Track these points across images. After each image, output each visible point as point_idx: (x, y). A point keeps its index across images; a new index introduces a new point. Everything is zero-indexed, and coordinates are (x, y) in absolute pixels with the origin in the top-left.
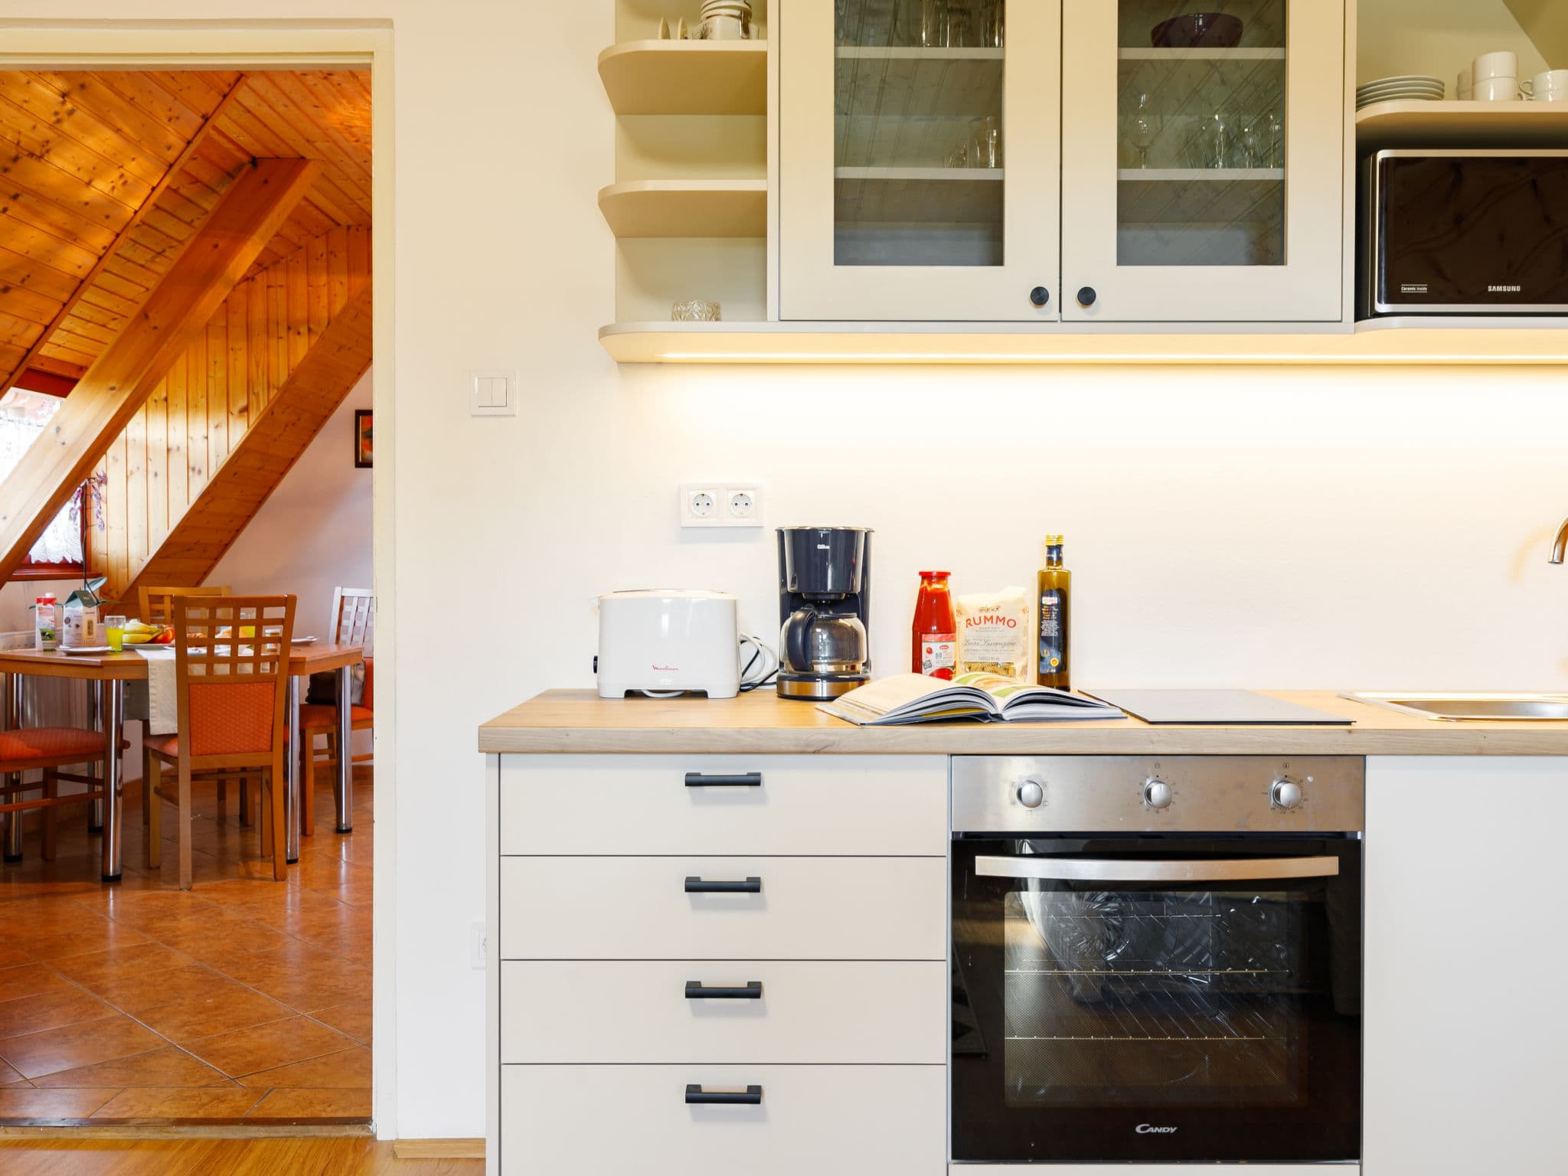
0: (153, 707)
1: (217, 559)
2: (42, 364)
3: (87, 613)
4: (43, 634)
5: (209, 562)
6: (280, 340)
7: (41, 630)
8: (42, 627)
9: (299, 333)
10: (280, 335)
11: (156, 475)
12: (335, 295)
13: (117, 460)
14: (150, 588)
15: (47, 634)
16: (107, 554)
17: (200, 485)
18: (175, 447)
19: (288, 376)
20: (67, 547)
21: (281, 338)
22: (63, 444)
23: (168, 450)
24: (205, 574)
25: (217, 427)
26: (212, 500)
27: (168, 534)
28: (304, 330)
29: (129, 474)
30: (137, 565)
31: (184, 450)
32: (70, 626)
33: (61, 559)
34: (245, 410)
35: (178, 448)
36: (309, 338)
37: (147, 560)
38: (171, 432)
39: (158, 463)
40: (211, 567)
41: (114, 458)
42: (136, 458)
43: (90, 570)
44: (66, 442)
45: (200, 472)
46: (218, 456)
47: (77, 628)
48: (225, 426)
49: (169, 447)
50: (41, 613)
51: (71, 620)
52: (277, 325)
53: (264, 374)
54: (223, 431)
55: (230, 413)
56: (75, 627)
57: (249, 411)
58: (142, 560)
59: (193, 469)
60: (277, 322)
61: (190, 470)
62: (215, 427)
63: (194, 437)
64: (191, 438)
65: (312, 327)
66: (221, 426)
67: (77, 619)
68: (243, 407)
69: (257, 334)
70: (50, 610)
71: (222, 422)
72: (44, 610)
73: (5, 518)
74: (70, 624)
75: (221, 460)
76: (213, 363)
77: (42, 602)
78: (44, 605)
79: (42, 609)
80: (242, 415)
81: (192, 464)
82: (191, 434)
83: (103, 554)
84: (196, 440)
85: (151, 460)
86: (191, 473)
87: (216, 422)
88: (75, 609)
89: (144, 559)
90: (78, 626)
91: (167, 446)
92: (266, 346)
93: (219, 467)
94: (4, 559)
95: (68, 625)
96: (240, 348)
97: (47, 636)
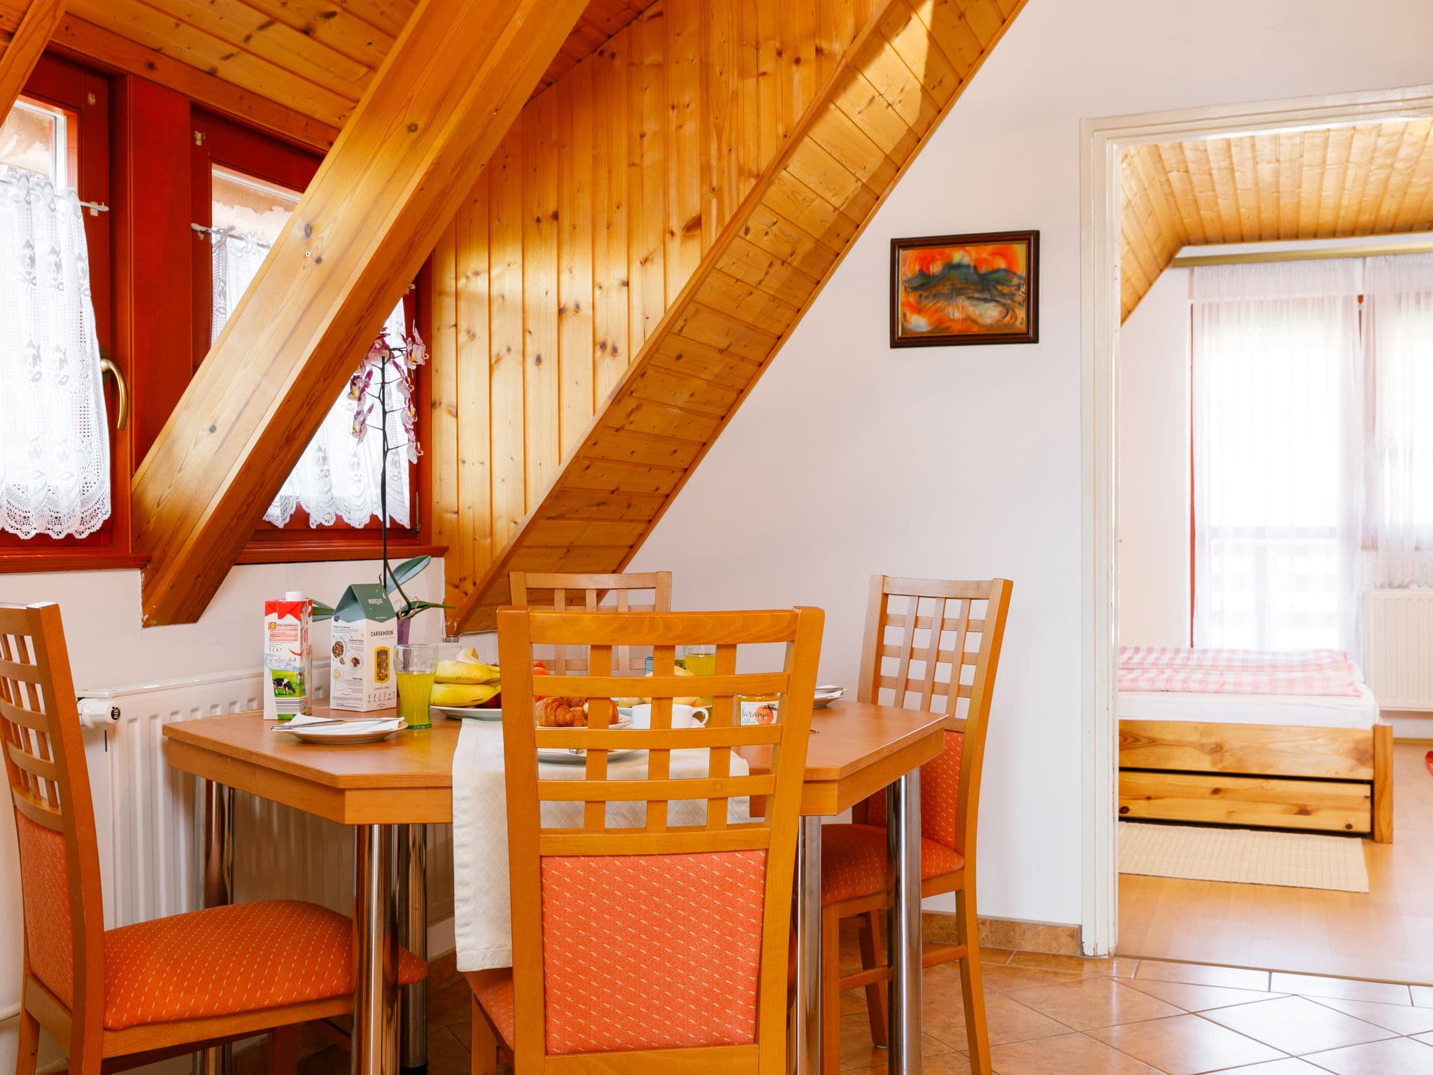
0: (465, 900)
1: (651, 522)
3: (376, 634)
4: (278, 682)
5: (640, 527)
6: (761, 78)
7: (273, 672)
8: (275, 666)
9: (798, 61)
10: (762, 70)
11: (539, 360)
13: (474, 336)
14: (529, 575)
15: (286, 681)
16: (457, 513)
17: (613, 374)
18: (571, 306)
19: (777, 150)
21: (764, 74)
22: (319, 261)
23: (561, 311)
24: (633, 548)
25: (645, 261)
26: (639, 407)
27: (558, 471)
28: (808, 53)
29: (493, 361)
30: (506, 534)
31: (586, 310)
32: (342, 662)
33: (367, 521)
34: (694, 225)
35: (577, 307)
36: (819, 71)
37: (524, 521)
38: (565, 277)
39: (542, 340)
40: (642, 536)
41: (468, 332)
42: (507, 331)
44: (324, 257)
45: (615, 350)
46: (647, 318)
47: (355, 665)
48: (659, 260)
49: (562, 306)
50: (273, 636)
51: (344, 649)
52: (757, 49)
53: (730, 150)
54: (656, 269)
55: (669, 233)
56: (352, 664)
57: (703, 226)
58: (516, 523)
59: (603, 346)
60: (757, 43)
61: (598, 348)
62: (641, 263)
63: (605, 285)
64: (600, 287)
65: (824, 45)
66: (652, 260)
67: (354, 646)
68: (693, 219)
69: (718, 73)
70: (291, 628)
71: (655, 250)
72: (280, 628)
73: (213, 429)
74: (342, 656)
75: (652, 326)
76: (639, 138)
77: (276, 611)
78: (281, 617)
79: (275, 627)
80: (691, 233)
81: (601, 336)
82: (599, 279)
83: (452, 512)
84: (608, 290)
85: (530, 333)
86: (599, 353)
87: (644, 254)
88: (351, 625)
89: (519, 521)
90: (356, 662)
91: (559, 305)
92: (735, 94)
93: (649, 339)
94: (211, 517)
95: (339, 659)
96: (687, 103)
97: (285, 686)
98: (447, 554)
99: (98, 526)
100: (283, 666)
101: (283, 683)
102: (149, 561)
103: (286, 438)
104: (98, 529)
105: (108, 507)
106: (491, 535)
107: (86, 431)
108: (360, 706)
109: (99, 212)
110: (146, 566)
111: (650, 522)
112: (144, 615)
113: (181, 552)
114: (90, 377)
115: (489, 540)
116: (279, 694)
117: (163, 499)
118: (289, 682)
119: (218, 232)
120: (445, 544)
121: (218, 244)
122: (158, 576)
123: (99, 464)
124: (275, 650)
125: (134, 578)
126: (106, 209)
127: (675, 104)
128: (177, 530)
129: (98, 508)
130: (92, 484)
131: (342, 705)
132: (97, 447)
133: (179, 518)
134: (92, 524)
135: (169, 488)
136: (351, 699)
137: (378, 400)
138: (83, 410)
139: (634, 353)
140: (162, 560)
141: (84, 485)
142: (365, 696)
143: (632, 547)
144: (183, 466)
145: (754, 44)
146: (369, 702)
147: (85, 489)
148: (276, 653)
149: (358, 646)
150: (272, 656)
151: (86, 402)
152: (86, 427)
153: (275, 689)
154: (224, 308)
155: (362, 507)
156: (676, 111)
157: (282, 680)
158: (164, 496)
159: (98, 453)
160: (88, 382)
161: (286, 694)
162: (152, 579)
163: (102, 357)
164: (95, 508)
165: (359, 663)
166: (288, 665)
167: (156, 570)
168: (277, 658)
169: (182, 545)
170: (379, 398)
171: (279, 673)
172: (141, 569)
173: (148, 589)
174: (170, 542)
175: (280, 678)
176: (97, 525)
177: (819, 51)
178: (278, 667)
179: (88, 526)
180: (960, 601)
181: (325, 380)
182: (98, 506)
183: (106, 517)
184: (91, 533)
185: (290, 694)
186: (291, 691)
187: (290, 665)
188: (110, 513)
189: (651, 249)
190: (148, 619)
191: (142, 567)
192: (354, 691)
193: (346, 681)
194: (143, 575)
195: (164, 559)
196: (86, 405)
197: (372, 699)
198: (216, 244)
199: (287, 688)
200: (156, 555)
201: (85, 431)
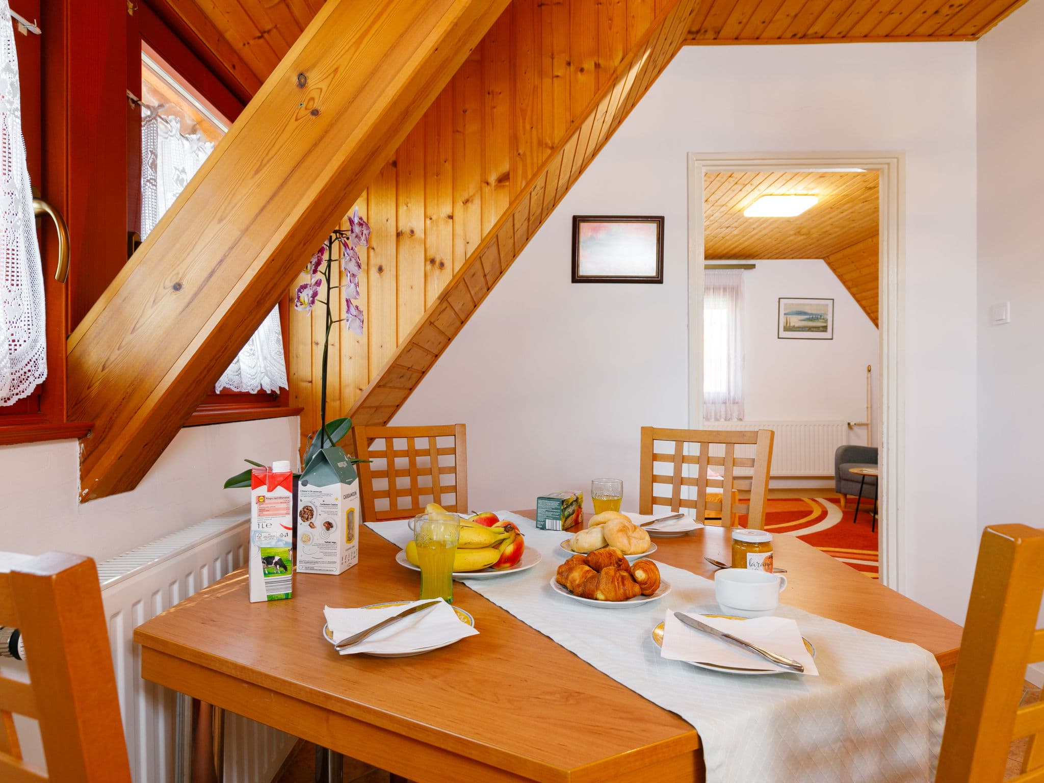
2: (234, 67)
3: (346, 497)
6: (555, 79)
7: (262, 549)
8: (265, 544)
9: (582, 70)
10: (556, 73)
11: (380, 269)
12: (633, 16)
15: (277, 559)
16: (311, 382)
17: (440, 282)
18: (407, 231)
19: (566, 131)
20: (265, 367)
21: (558, 76)
22: (315, 112)
23: (399, 235)
25: (466, 202)
27: (396, 352)
28: (589, 65)
30: (353, 398)
31: (419, 235)
32: (312, 526)
33: (259, 388)
34: (504, 179)
35: (412, 232)
36: (597, 79)
37: (367, 389)
38: (402, 209)
39: (384, 255)
43: (287, 405)
45: (442, 265)
46: (468, 243)
47: (328, 529)
48: (477, 202)
49: (400, 230)
50: (261, 511)
51: (315, 513)
52: (553, 58)
53: (532, 128)
54: (475, 207)
55: (485, 183)
56: (324, 528)
57: (511, 179)
58: (361, 390)
59: (433, 261)
60: (552, 55)
61: (428, 263)
62: (463, 203)
63: (434, 218)
64: (431, 219)
65: (601, 62)
66: (472, 202)
67: (327, 510)
68: (505, 173)
69: (524, 72)
70: (282, 500)
71: (474, 195)
72: (270, 501)
73: (177, 287)
74: (312, 520)
75: (471, 249)
76: (462, 113)
77: (265, 484)
78: (270, 490)
79: (264, 501)
80: (502, 184)
81: (431, 254)
82: (429, 213)
83: (306, 381)
84: (437, 221)
85: (373, 249)
86: (429, 267)
87: (466, 196)
88: (323, 489)
89: (364, 388)
90: (329, 526)
91: (397, 230)
92: (535, 88)
93: (469, 258)
94: (174, 381)
95: (308, 523)
96: (500, 91)
97: (276, 564)
98: (302, 413)
99: (30, 391)
100: (273, 543)
101: (274, 561)
102: (90, 430)
103: (258, 302)
104: (30, 394)
105: (43, 368)
106: (340, 399)
107: (15, 278)
108: (334, 569)
109: (29, 31)
110: (86, 435)
111: (411, 389)
112: (83, 489)
113: (134, 418)
114: (20, 215)
115: (338, 402)
116: (269, 573)
117: (109, 362)
118: (280, 560)
119: (148, 107)
120: (300, 406)
121: (148, 119)
122: (102, 447)
123: (30, 319)
124: (265, 526)
125: (73, 449)
126: (37, 31)
127: (491, 91)
128: (128, 397)
129: (29, 371)
130: (21, 342)
131: (312, 569)
132: (28, 299)
133: (132, 384)
134: (20, 389)
135: (118, 349)
136: (323, 562)
137: (324, 276)
138: (11, 254)
139: (457, 269)
140: (109, 427)
141: (11, 343)
142: (337, 559)
143: (398, 406)
144: (138, 326)
145: (550, 54)
146: (342, 564)
147: (12, 347)
148: (265, 529)
149: (332, 510)
150: (261, 533)
151: (15, 243)
152: (15, 274)
153: (264, 569)
154: (155, 180)
155: (254, 377)
156: (491, 96)
157: (273, 558)
158: (113, 358)
159: (29, 307)
160: (18, 221)
161: (277, 573)
162: (95, 449)
163: (35, 198)
164: (26, 370)
165: (332, 527)
166: (279, 541)
167: (99, 440)
168: (266, 535)
169: (136, 413)
170: (325, 274)
171: (268, 551)
172: (79, 439)
173: (87, 463)
174: (118, 409)
175: (270, 555)
176: (28, 389)
177: (597, 66)
178: (268, 544)
179: (16, 391)
180: (725, 445)
181: (305, 244)
182: (29, 367)
183: (40, 381)
184: (19, 399)
185: (281, 572)
186: (282, 569)
187: (282, 541)
188: (45, 375)
189: (471, 194)
190: (87, 494)
191: (81, 437)
192: (325, 554)
193: (318, 545)
194: (82, 445)
195: (110, 428)
196: (15, 248)
197: (344, 560)
198: (146, 118)
199: (278, 566)
200: (99, 423)
201: (12, 278)
